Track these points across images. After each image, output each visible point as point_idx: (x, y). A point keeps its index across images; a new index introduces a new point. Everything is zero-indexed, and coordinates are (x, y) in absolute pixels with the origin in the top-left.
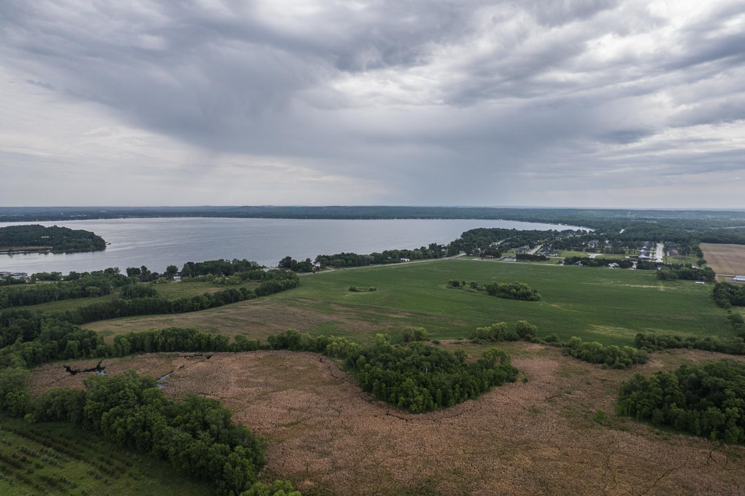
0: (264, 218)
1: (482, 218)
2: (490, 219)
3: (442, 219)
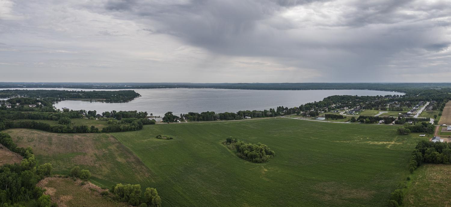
0: (242, 89)
1: (357, 89)
2: (361, 89)
3: (336, 89)
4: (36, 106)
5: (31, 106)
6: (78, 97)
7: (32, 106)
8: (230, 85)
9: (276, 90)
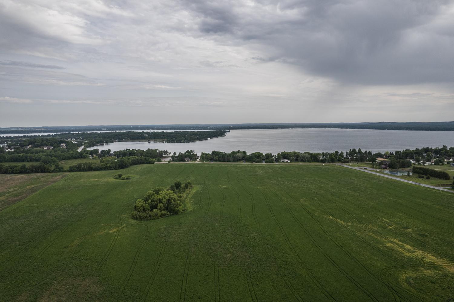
4: (52, 147)
5: (46, 148)
6: (140, 137)
7: (48, 148)
8: (366, 124)
9: (428, 130)
